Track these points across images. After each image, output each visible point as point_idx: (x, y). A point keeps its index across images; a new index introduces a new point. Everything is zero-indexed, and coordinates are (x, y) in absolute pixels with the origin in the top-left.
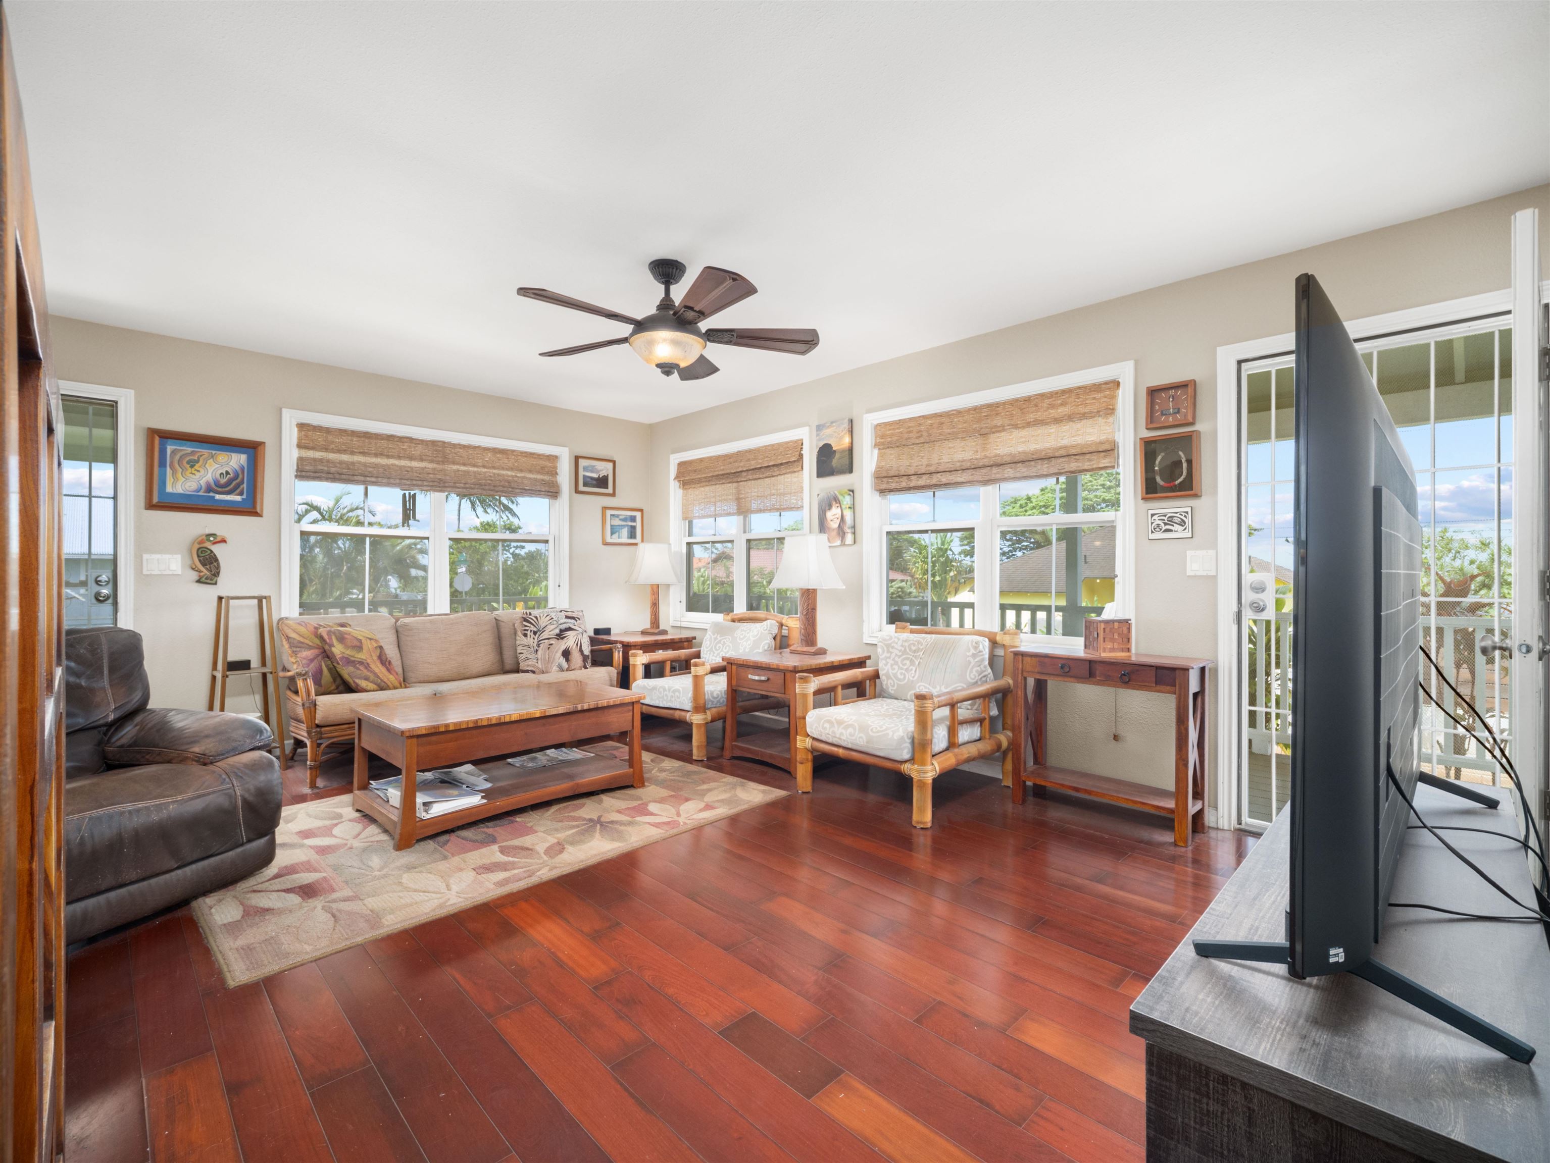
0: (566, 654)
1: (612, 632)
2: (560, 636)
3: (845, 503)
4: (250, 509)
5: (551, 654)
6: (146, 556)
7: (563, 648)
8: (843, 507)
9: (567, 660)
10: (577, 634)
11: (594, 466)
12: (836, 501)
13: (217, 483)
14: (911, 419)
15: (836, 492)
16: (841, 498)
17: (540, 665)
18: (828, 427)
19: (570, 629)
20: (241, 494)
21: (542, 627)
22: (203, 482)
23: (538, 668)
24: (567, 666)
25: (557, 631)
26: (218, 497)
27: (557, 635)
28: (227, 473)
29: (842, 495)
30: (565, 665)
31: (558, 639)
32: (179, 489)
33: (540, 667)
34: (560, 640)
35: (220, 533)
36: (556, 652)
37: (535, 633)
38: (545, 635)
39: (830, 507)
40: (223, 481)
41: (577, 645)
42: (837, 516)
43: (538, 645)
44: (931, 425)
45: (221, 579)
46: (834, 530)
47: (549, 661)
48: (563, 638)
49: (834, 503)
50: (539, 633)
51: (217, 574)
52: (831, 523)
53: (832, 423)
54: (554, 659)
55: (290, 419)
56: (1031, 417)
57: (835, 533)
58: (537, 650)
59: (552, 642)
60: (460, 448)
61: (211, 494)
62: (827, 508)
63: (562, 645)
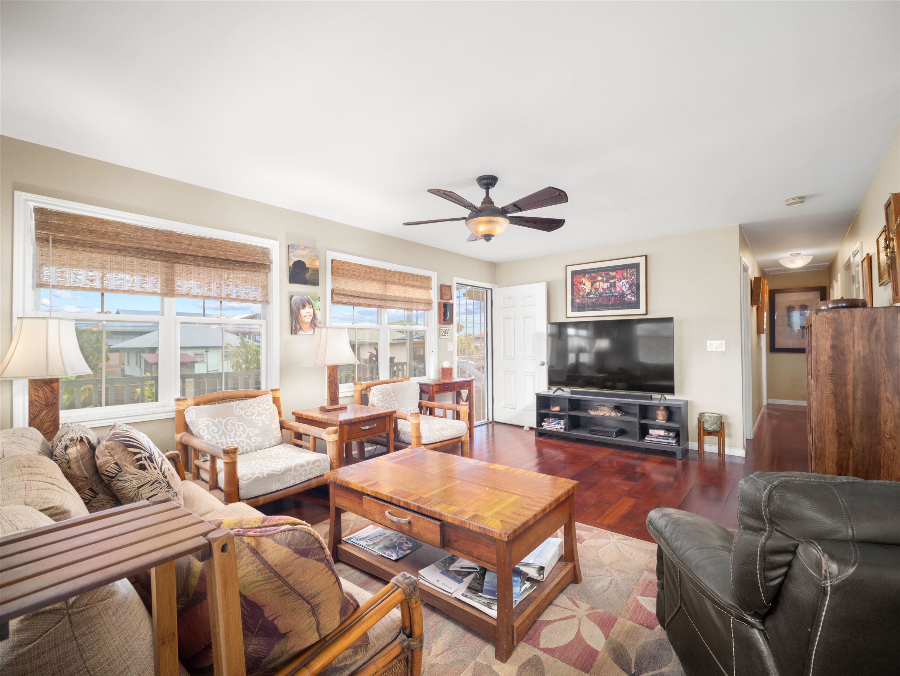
3: (316, 306)
8: (315, 308)
12: (309, 303)
14: (354, 264)
15: (309, 297)
16: (313, 302)
18: (302, 249)
29: (314, 300)
39: (304, 306)
42: (310, 314)
44: (365, 271)
46: (307, 323)
49: (307, 304)
52: (305, 318)
53: (305, 247)
56: (406, 282)
57: (308, 325)
62: (301, 307)
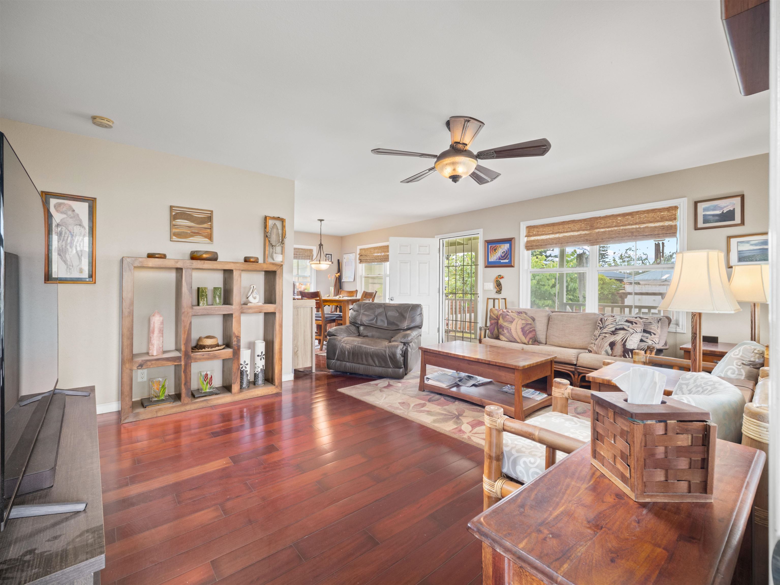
0: (612, 345)
1: (719, 341)
2: (614, 333)
4: (510, 265)
5: (602, 343)
6: (485, 284)
7: (612, 340)
9: (612, 349)
10: (627, 334)
11: (717, 205)
13: (502, 257)
17: (595, 348)
19: (623, 329)
20: (508, 259)
21: (606, 325)
22: (498, 257)
23: (593, 350)
24: (611, 353)
25: (614, 329)
26: (502, 261)
27: (612, 332)
28: (504, 252)
30: (610, 351)
31: (611, 334)
32: (492, 260)
33: (595, 349)
34: (613, 335)
35: (502, 274)
36: (606, 342)
37: (601, 328)
38: (605, 331)
40: (503, 255)
41: (623, 340)
43: (599, 335)
45: (502, 292)
47: (600, 347)
48: (614, 334)
50: (602, 329)
51: (501, 290)
54: (603, 346)
55: (523, 226)
58: (597, 339)
59: (607, 335)
60: (600, 219)
61: (500, 260)
63: (612, 338)
